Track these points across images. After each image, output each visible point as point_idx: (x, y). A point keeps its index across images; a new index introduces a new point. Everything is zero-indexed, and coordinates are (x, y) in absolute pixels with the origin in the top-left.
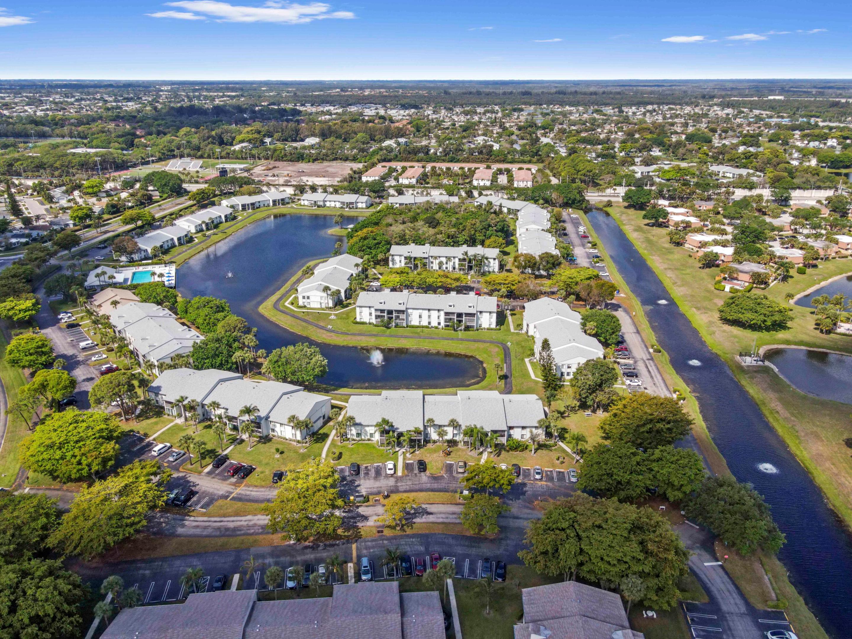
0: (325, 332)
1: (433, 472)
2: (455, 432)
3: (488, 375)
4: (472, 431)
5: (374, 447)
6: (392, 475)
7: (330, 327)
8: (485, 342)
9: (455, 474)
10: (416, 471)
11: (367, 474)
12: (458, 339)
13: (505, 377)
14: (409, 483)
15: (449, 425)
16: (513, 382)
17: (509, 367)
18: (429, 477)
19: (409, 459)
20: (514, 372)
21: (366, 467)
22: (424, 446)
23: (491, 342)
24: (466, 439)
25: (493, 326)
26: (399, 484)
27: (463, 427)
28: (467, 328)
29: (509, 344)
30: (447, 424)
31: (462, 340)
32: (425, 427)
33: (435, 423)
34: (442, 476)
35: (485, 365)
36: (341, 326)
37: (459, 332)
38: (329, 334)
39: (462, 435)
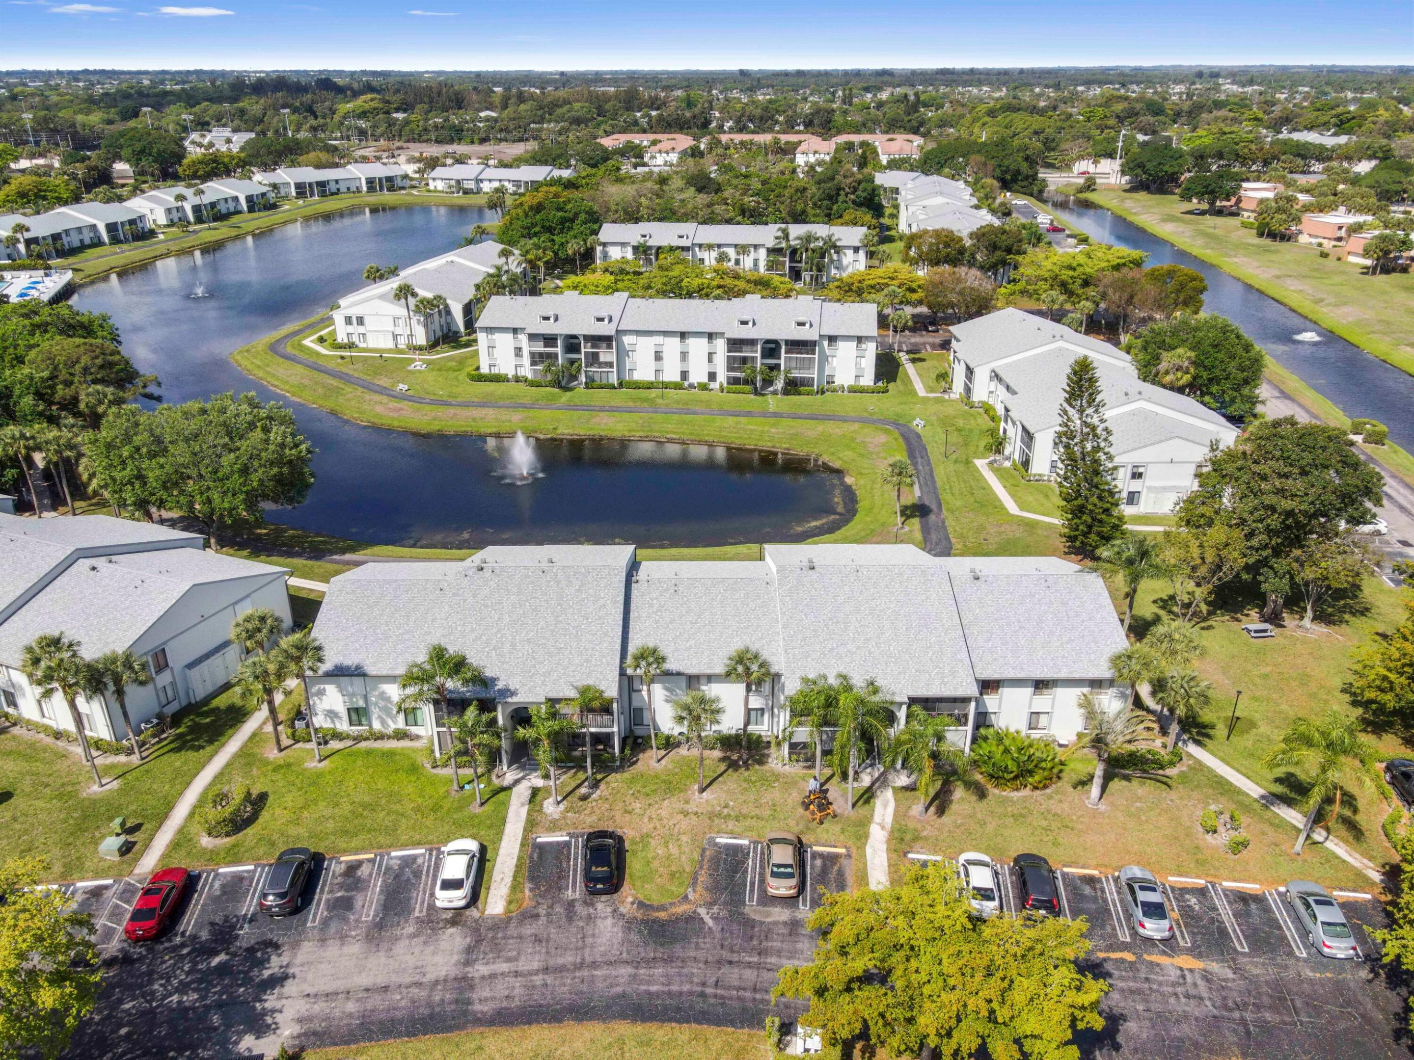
0: (384, 399)
1: (651, 893)
2: (756, 702)
3: (862, 505)
4: (830, 702)
5: (414, 769)
6: (457, 917)
7: (402, 387)
8: (844, 419)
9: (751, 908)
10: (575, 891)
11: (342, 906)
12: (765, 414)
13: (919, 510)
14: (530, 962)
15: (728, 676)
16: (950, 523)
17: (929, 483)
18: (630, 924)
19: (554, 826)
20: (946, 497)
21: (352, 868)
22: (627, 762)
23: (863, 420)
24: (803, 734)
25: (868, 380)
26: (481, 969)
27: (792, 686)
28: (793, 386)
29: (918, 424)
30: (720, 669)
31: (775, 415)
32: (628, 683)
33: (671, 665)
34: (693, 919)
35: (849, 480)
36: (437, 386)
37: (770, 399)
38: (394, 404)
39: (784, 717)
